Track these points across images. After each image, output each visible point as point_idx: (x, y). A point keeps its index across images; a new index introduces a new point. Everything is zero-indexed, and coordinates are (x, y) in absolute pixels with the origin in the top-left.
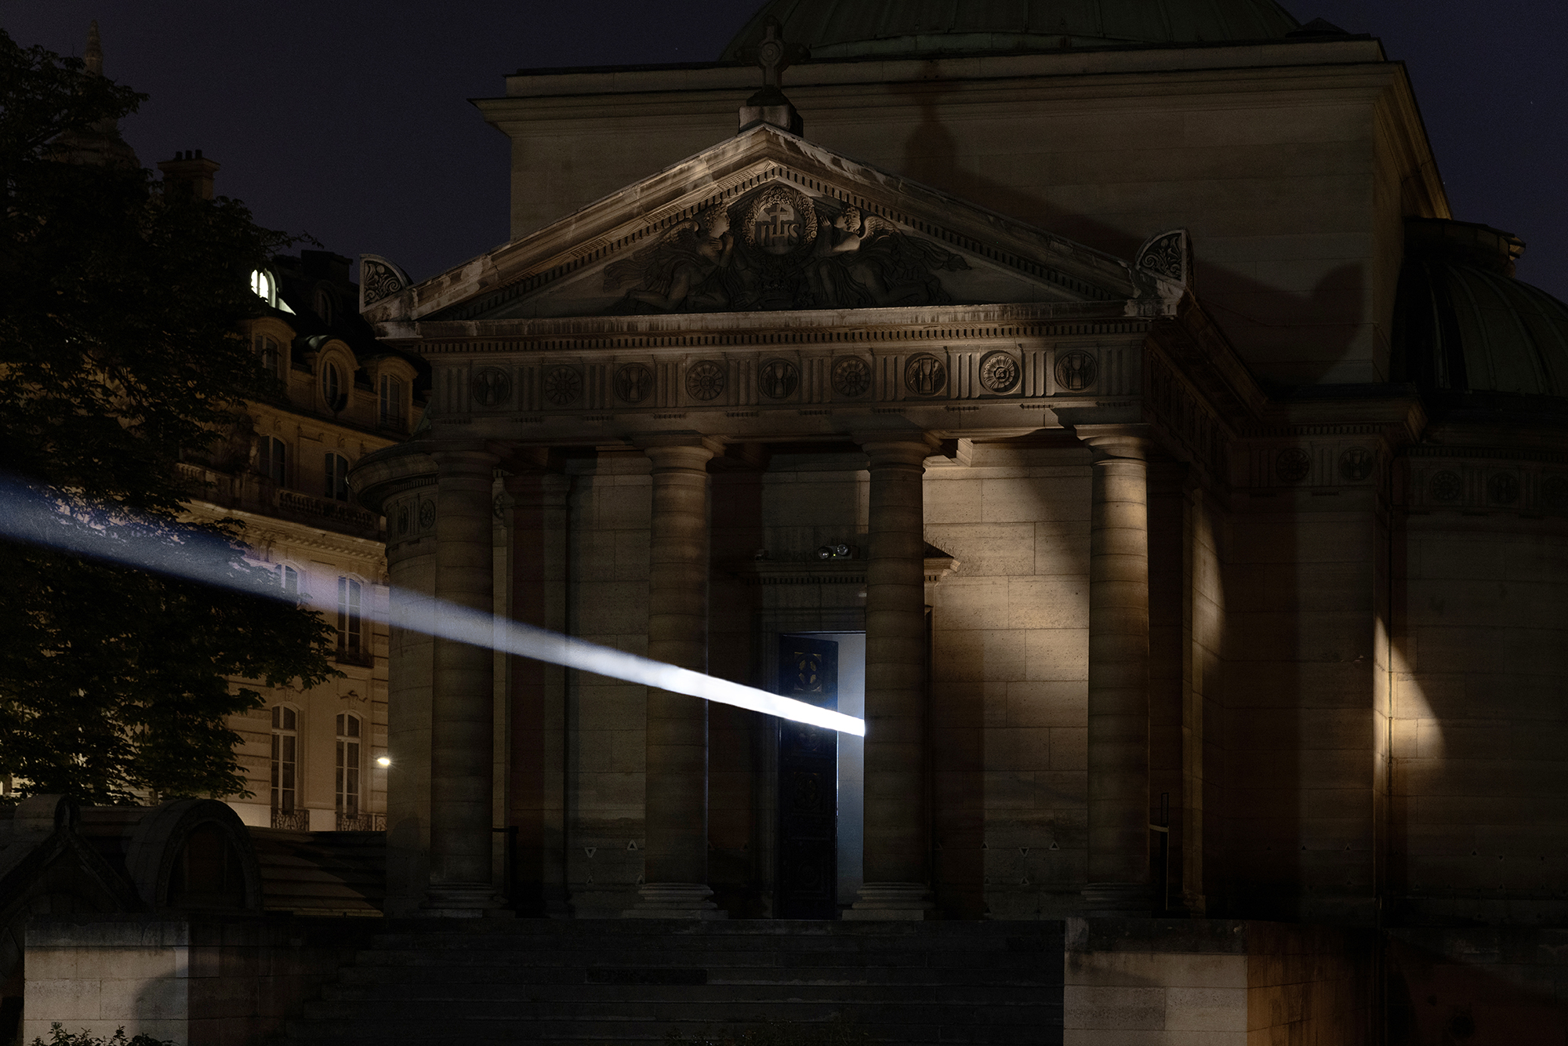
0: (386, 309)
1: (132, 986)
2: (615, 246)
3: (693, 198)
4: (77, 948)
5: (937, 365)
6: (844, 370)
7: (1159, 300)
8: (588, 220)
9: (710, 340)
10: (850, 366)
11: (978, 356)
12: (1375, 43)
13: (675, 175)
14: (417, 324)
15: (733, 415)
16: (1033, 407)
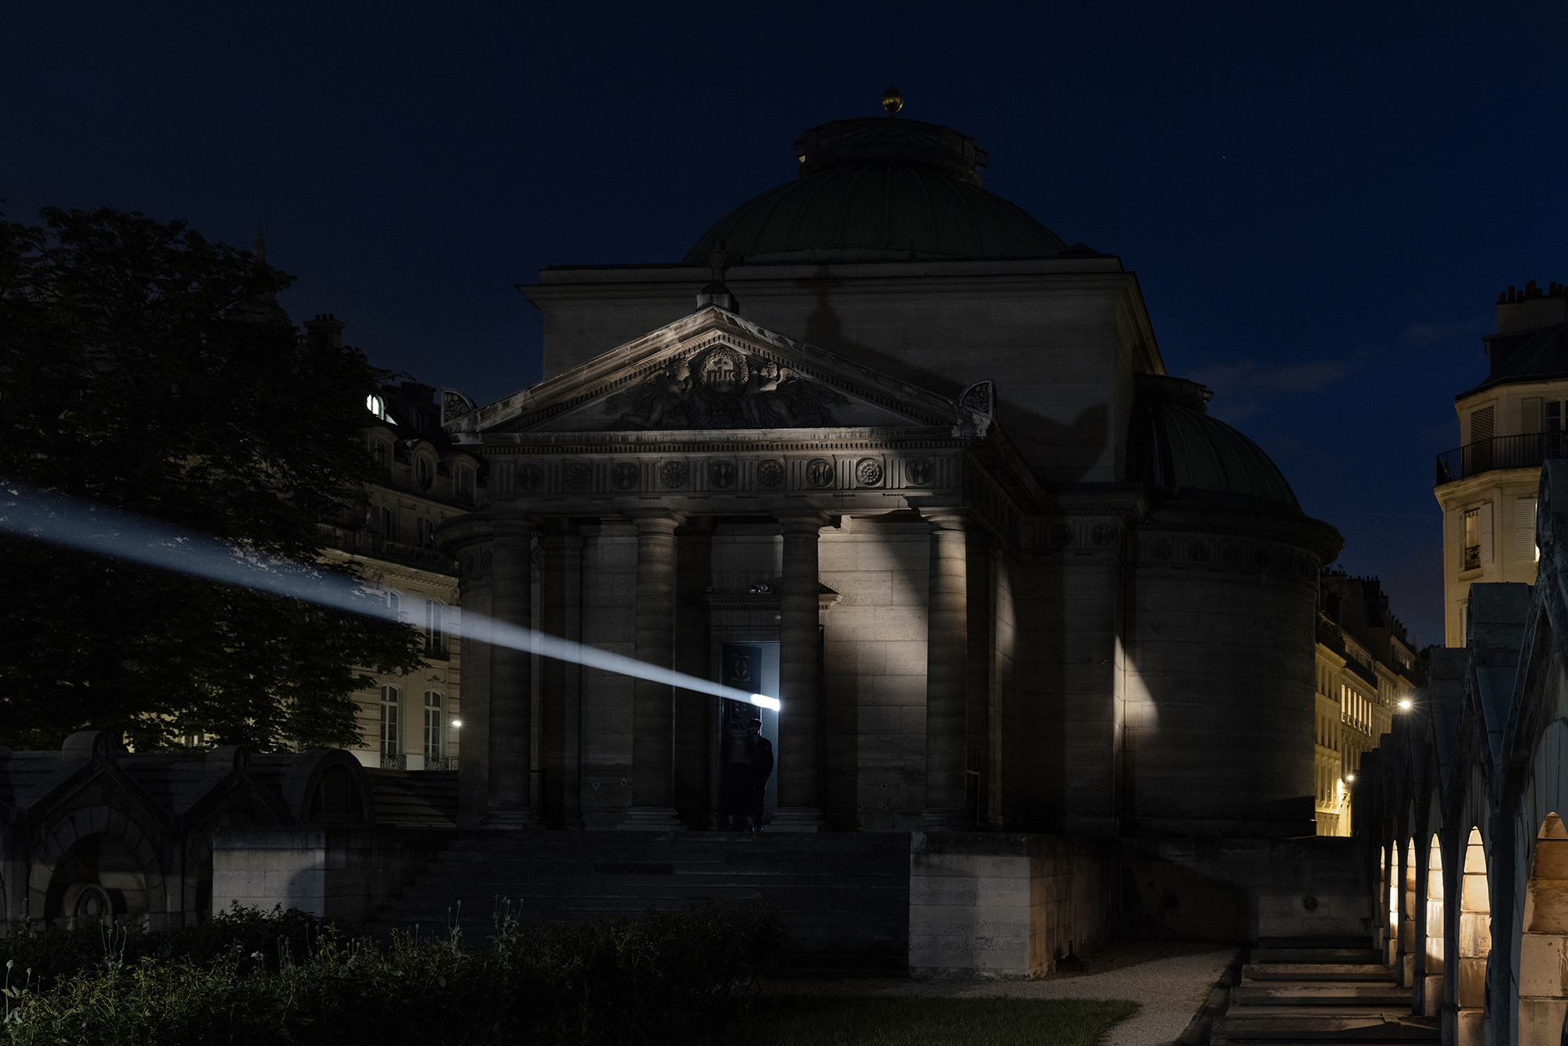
0: (459, 424)
1: (286, 875)
2: (613, 385)
3: (665, 354)
4: (249, 849)
5: (827, 466)
6: (766, 469)
7: (975, 426)
8: (595, 367)
9: (677, 448)
10: (770, 467)
11: (855, 461)
12: (1116, 260)
13: (653, 339)
14: (480, 434)
15: (692, 498)
16: (891, 495)
